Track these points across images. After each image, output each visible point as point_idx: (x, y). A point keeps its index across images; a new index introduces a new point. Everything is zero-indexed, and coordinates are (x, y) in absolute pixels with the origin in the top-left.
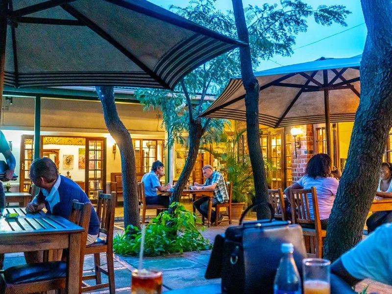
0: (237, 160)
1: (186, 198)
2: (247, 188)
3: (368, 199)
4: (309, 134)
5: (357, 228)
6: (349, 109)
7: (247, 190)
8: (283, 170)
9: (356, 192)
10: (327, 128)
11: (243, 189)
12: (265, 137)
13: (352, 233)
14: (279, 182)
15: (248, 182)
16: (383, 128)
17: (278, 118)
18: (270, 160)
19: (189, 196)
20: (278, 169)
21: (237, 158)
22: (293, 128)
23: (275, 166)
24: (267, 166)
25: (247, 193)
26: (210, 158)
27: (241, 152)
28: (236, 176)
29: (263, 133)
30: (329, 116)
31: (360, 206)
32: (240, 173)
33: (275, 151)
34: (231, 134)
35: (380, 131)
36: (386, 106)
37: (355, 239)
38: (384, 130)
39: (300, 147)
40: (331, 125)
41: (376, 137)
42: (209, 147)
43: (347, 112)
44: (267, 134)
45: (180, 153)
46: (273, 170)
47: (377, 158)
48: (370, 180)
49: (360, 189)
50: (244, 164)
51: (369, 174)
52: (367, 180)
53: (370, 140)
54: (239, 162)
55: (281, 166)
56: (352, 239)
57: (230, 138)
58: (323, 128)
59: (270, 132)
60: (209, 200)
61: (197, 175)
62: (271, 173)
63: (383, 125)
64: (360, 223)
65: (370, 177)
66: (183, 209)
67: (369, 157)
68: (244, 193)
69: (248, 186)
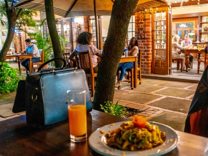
0: (43, 37)
1: (11, 60)
2: (50, 53)
3: (119, 56)
4: (85, 22)
5: (113, 71)
6: (107, 8)
7: (50, 54)
8: (71, 42)
9: (113, 52)
10: (96, 19)
11: (47, 54)
12: (59, 24)
13: (111, 74)
14: (69, 49)
15: (51, 50)
16: (127, 15)
17: (67, 11)
18: (63, 36)
19: (13, 59)
20: (69, 42)
21: (43, 35)
22: (76, 18)
23: (66, 40)
24: (62, 40)
25: (51, 56)
26: (25, 36)
27: (45, 32)
28: (43, 46)
29: (58, 21)
30: (96, 11)
31: (115, 59)
32: (45, 44)
33: (66, 32)
34: (38, 21)
35: (126, 18)
36: (129, 3)
37: (112, 77)
38: (128, 17)
39: (80, 30)
40: (97, 17)
41: (124, 21)
42: (24, 29)
43: (106, 10)
44: (61, 22)
45: (4, 32)
46: (65, 43)
47: (124, 33)
48: (120, 45)
49: (115, 50)
50: (47, 39)
51: (120, 42)
52: (118, 45)
53: (121, 22)
54: (44, 38)
55: (70, 40)
56: (111, 77)
57: (37, 23)
58: (93, 19)
59: (62, 21)
60: (30, 61)
61: (18, 46)
62: (64, 44)
63: (128, 14)
64: (115, 69)
65: (120, 43)
66: (7, 66)
67: (120, 32)
68: (48, 56)
69: (51, 52)
